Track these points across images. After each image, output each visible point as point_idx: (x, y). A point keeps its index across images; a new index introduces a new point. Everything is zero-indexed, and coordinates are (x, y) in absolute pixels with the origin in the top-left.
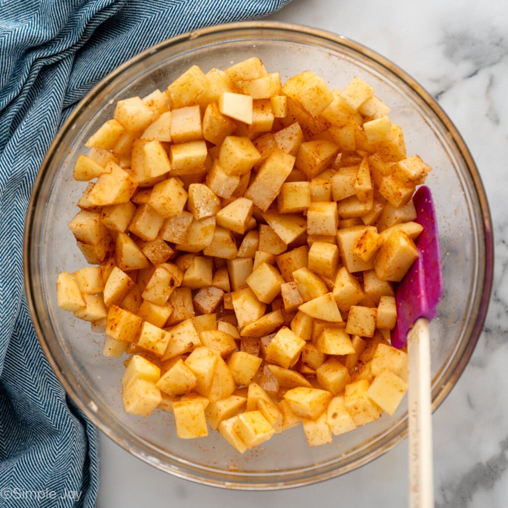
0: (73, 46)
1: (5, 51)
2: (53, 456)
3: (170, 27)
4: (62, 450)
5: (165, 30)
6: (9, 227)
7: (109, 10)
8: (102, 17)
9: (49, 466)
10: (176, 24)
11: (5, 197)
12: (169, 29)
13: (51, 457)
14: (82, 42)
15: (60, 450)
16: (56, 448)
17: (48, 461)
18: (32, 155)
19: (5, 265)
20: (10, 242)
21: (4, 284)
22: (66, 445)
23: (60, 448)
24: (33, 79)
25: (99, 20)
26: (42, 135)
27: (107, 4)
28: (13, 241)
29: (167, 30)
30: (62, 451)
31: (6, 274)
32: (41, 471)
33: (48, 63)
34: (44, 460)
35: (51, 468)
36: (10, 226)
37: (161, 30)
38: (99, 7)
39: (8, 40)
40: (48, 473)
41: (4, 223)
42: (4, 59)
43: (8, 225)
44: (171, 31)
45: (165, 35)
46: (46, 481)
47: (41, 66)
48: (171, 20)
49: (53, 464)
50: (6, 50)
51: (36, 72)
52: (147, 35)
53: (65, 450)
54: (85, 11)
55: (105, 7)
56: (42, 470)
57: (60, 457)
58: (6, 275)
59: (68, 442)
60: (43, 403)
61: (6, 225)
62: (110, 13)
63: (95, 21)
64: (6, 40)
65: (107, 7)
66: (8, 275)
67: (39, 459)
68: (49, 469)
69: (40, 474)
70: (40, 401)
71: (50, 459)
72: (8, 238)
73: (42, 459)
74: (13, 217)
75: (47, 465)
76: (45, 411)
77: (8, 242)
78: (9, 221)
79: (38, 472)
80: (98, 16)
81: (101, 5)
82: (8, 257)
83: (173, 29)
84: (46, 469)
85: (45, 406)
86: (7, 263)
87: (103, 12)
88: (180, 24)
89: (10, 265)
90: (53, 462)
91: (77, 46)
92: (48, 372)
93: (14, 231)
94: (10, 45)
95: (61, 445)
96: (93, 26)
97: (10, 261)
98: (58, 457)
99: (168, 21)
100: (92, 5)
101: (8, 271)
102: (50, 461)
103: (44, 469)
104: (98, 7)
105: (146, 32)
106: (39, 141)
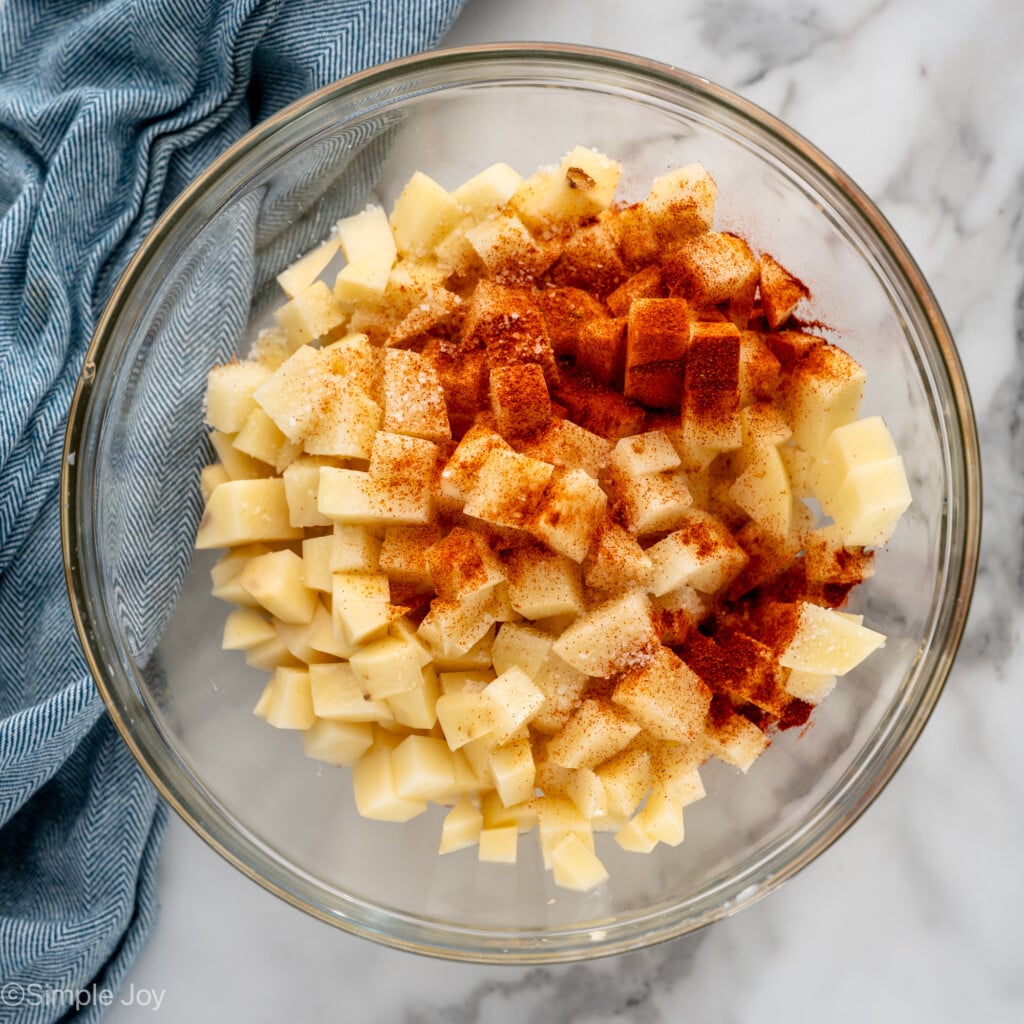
0: (224, 102)
1: (99, 130)
2: (49, 940)
3: (395, 25)
4: (70, 939)
5: (388, 35)
6: (179, 500)
7: (262, 14)
8: (255, 33)
9: (31, 951)
10: (403, 15)
11: (175, 441)
12: (395, 30)
13: (44, 940)
14: (239, 91)
15: (66, 937)
16: (61, 930)
17: (35, 943)
18: (219, 355)
19: (156, 573)
20: (176, 528)
21: (149, 610)
22: (82, 936)
23: (68, 934)
24: (159, 180)
25: (251, 40)
26: (231, 313)
27: (253, 5)
28: (181, 527)
29: (392, 33)
30: (69, 942)
31: (154, 591)
32: (12, 954)
33: (181, 143)
34: (29, 939)
35: (32, 958)
36: (182, 497)
37: (380, 39)
38: (240, 16)
39: (101, 109)
40: (22, 963)
41: (169, 492)
42: (100, 148)
43: (176, 496)
44: (400, 31)
45: (391, 43)
46: (11, 973)
47: (168, 150)
48: (390, 13)
49: (40, 954)
50: (101, 127)
51: (163, 163)
52: (360, 58)
53: (74, 943)
54: (220, 32)
55: (252, 12)
56: (15, 952)
57: (59, 949)
58: (154, 594)
59: (89, 934)
60: (92, 847)
61: (172, 496)
62: (264, 19)
63: (244, 45)
64: (98, 107)
65: (255, 11)
66: (158, 595)
67: (22, 931)
68: (29, 956)
69: (8, 956)
70: (89, 842)
71: (41, 942)
72: (173, 520)
73: (27, 935)
74: (189, 479)
75: (29, 949)
76: (88, 864)
77: (171, 529)
78: (181, 487)
79: (7, 951)
80: (246, 32)
81: (243, 12)
82: (165, 557)
83: (400, 27)
84: (23, 955)
85: (92, 855)
86: (159, 570)
87: (253, 21)
88: (409, 13)
89: (166, 575)
90: (43, 950)
91: (231, 100)
92: (139, 795)
93: (188, 507)
94: (107, 118)
95: (73, 930)
96: (244, 54)
97: (167, 567)
98: (55, 947)
99: (387, 17)
100: (225, 17)
101: (159, 586)
102: (37, 945)
103: (20, 953)
104: (238, 17)
105: (355, 52)
106: (228, 324)
